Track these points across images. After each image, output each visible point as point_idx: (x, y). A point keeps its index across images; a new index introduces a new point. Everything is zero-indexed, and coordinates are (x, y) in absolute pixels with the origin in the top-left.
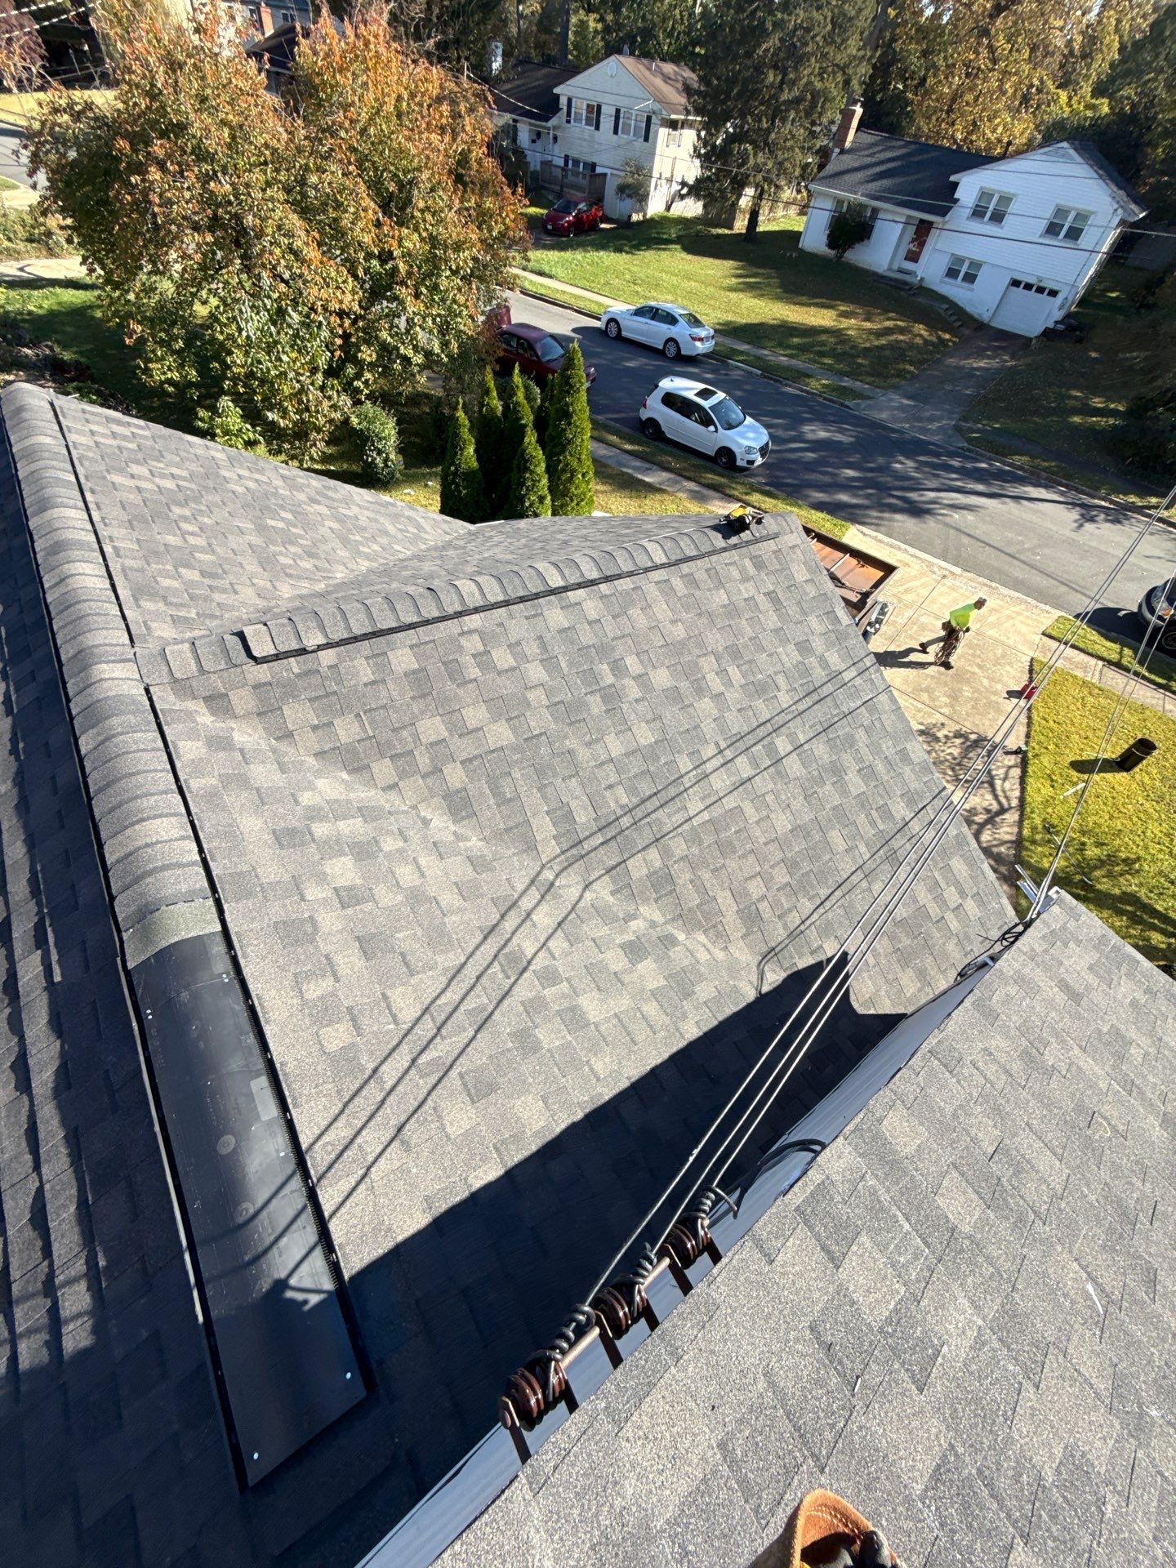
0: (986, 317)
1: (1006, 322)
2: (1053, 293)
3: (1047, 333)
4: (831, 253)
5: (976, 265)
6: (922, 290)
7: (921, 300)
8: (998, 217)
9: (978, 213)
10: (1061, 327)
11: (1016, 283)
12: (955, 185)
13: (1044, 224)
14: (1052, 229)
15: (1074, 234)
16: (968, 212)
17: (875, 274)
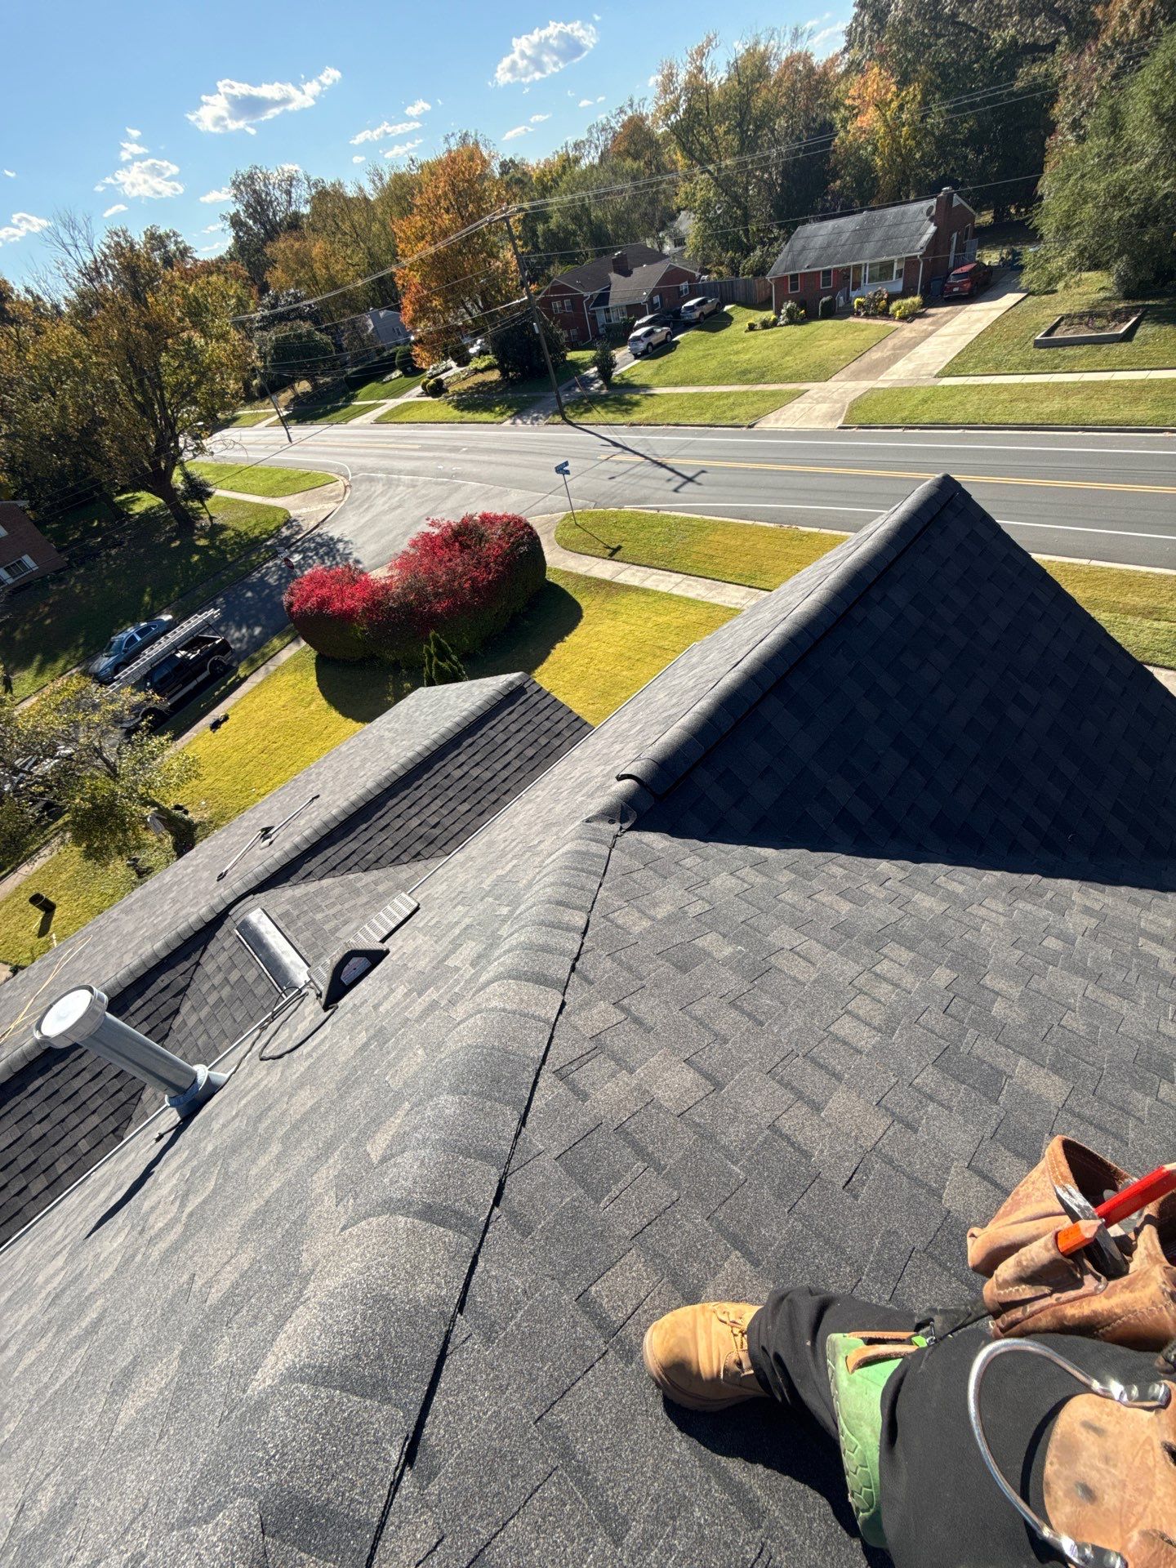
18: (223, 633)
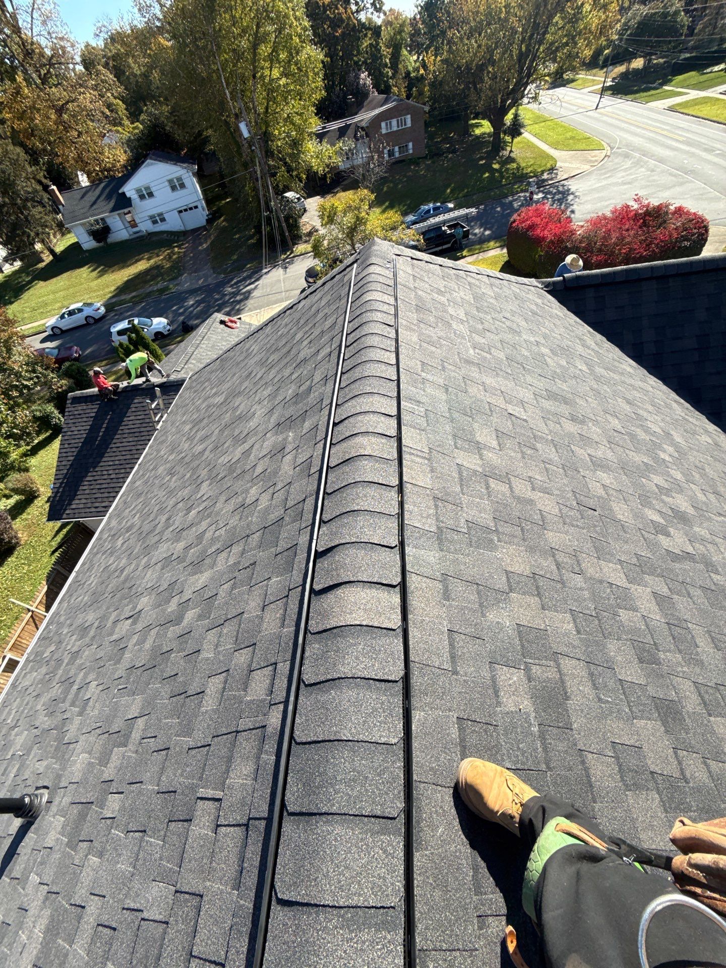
0: (182, 228)
1: (191, 226)
2: (196, 207)
3: (207, 220)
4: (101, 244)
5: (160, 215)
6: (151, 235)
7: (154, 239)
8: (151, 195)
9: (142, 197)
10: (210, 216)
11: (180, 212)
12: (124, 194)
13: (169, 189)
14: (173, 188)
15: (182, 186)
16: (138, 200)
17: (127, 241)
18: (471, 227)
